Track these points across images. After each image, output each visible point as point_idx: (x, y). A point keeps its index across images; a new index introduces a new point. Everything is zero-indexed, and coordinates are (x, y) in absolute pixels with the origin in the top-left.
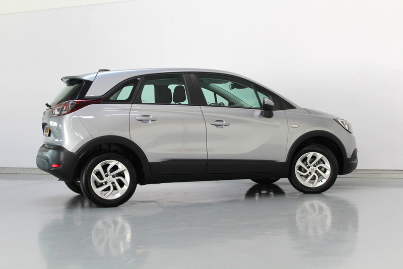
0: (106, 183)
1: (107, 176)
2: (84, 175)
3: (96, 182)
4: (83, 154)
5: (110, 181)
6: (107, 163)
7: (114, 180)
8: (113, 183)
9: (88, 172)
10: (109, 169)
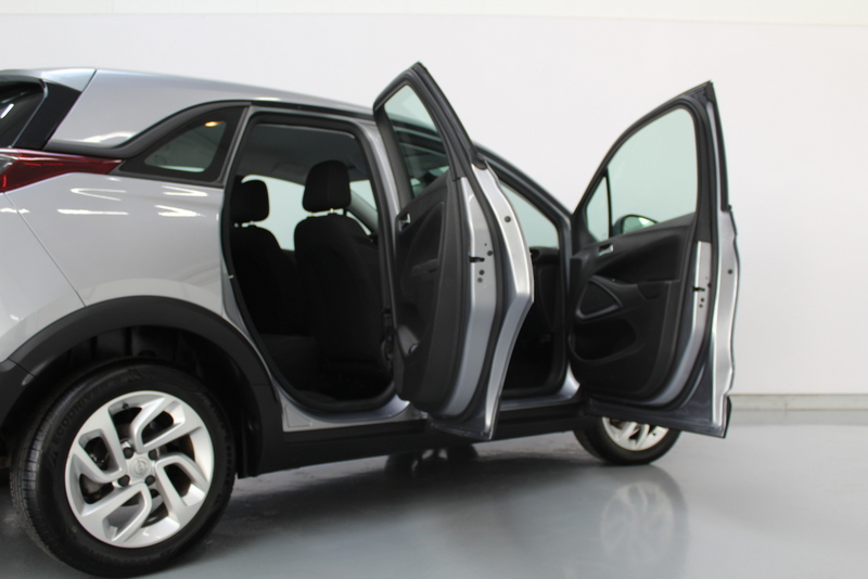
0: (124, 481)
1: (129, 453)
2: (36, 455)
3: (83, 480)
4: (37, 370)
5: (141, 474)
6: (131, 404)
7: (158, 468)
8: (151, 480)
9: (54, 440)
10: (138, 426)
